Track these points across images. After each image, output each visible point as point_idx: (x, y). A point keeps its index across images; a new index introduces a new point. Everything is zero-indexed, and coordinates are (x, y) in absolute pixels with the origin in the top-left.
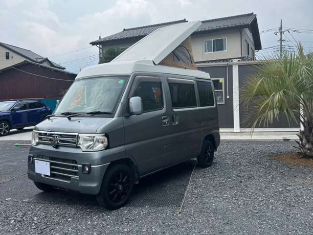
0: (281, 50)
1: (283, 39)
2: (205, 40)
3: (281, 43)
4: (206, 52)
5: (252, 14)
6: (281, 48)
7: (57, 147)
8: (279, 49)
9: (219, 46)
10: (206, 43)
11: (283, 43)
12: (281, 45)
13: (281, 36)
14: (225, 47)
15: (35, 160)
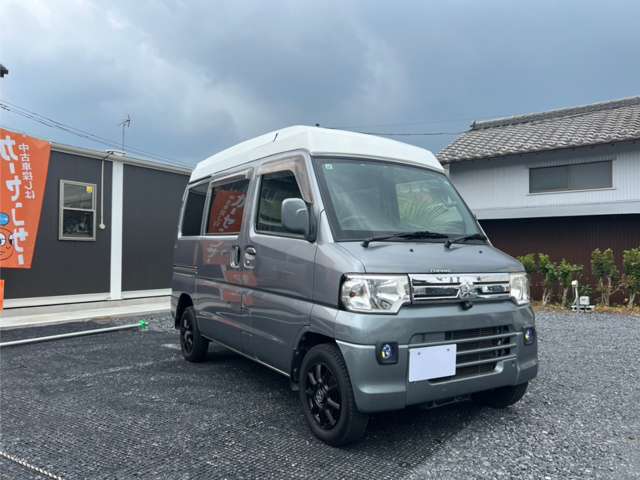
15: (411, 350)
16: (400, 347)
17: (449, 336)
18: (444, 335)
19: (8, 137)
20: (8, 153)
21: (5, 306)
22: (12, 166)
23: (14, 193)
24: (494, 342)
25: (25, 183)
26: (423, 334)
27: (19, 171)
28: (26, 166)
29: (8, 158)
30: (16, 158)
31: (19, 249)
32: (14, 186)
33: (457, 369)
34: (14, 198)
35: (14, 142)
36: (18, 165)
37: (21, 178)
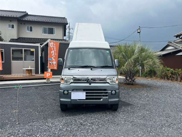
0: (69, 38)
1: (70, 32)
2: (43, 27)
3: (69, 34)
4: (43, 33)
5: (64, 18)
6: (69, 36)
7: (90, 84)
8: (68, 37)
9: (51, 32)
10: (43, 29)
11: (70, 34)
12: (69, 35)
13: (69, 30)
14: (54, 32)
15: (72, 93)
16: (69, 91)
17: (84, 90)
18: (83, 90)
19: (52, 42)
20: (52, 46)
21: (53, 77)
22: (52, 48)
23: (53, 54)
24: (102, 93)
25: (55, 52)
26: (77, 89)
27: (54, 49)
28: (55, 48)
29: (52, 47)
30: (53, 47)
31: (55, 65)
32: (53, 53)
33: (86, 98)
34: (52, 55)
35: (53, 43)
36: (53, 48)
37: (54, 50)
